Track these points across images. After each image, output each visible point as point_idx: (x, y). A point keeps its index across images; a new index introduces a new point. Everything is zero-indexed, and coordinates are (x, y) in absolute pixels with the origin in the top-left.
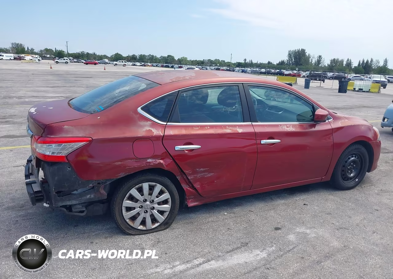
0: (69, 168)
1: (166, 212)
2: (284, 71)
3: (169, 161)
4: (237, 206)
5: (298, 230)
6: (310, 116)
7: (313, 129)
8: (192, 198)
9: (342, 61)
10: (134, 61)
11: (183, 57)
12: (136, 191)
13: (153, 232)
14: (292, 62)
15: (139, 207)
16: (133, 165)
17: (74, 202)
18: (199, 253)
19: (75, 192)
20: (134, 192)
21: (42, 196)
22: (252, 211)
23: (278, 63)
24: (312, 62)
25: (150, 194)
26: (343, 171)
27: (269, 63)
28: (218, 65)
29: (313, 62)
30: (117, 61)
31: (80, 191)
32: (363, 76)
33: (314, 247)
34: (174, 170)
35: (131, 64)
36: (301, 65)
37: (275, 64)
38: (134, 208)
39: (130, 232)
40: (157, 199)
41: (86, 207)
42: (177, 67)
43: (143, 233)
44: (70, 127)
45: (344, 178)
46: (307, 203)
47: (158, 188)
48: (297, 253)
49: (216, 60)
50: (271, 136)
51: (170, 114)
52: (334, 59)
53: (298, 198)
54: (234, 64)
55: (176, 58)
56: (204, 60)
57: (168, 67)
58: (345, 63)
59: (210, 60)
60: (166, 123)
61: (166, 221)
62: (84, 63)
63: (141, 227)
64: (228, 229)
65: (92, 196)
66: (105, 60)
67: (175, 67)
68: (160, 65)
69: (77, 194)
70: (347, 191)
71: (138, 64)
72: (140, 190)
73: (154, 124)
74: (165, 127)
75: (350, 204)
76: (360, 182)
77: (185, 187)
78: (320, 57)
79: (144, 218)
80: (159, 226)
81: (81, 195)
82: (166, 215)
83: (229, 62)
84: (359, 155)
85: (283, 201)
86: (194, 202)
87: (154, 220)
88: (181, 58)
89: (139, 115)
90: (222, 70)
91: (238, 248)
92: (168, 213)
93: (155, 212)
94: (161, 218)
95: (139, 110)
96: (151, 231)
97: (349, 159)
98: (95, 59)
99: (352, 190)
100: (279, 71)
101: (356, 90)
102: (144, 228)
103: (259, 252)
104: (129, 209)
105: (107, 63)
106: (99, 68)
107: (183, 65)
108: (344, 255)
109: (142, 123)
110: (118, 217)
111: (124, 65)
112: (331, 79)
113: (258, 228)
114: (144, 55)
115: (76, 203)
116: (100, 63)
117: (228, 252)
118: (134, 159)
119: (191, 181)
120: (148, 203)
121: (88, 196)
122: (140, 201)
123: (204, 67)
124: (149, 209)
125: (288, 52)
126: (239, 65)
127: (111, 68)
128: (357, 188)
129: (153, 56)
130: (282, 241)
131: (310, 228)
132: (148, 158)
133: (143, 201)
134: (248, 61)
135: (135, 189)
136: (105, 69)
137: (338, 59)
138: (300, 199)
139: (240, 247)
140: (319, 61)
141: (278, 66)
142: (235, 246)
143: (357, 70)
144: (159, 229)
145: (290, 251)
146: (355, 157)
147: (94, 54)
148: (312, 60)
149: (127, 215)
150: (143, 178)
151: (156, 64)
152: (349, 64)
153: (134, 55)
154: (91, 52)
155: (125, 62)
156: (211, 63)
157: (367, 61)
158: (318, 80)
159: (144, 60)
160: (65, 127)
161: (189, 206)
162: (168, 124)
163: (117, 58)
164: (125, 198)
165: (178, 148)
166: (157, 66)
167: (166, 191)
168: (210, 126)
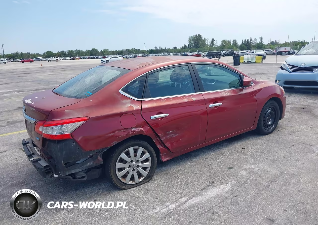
0: (74, 143)
1: (148, 168)
2: (188, 53)
3: (147, 128)
4: (195, 157)
5: (245, 167)
6: (238, 83)
7: (241, 93)
8: (165, 155)
9: (230, 42)
10: (64, 57)
11: (105, 49)
12: (125, 154)
13: (141, 185)
14: (192, 46)
15: (128, 167)
16: (122, 134)
17: (78, 170)
18: (181, 194)
19: (78, 162)
20: (123, 156)
21: (50, 169)
22: (208, 159)
23: (181, 47)
24: (207, 44)
25: (135, 156)
26: (264, 121)
27: (175, 48)
28: (135, 53)
29: (209, 44)
30: (49, 57)
31: (81, 161)
32: (248, 51)
33: (261, 177)
34: (150, 134)
35: (62, 59)
36: (199, 47)
37: (180, 48)
38: (124, 168)
39: (123, 187)
40: (141, 159)
41: (86, 173)
42: (101, 57)
43: (133, 186)
44: (70, 110)
45: (265, 126)
46: (244, 148)
47: (141, 150)
48: (251, 183)
49: (132, 49)
50: (215, 100)
51: (143, 92)
52: (224, 41)
53: (237, 145)
54: (147, 51)
55: (99, 51)
56: (122, 50)
57: (94, 58)
58: (232, 43)
59: (127, 49)
60: (141, 100)
61: (149, 175)
62: (21, 62)
63: (131, 182)
64: (196, 173)
65: (91, 163)
66: (39, 57)
67: (99, 57)
68: (87, 57)
69: (80, 163)
70: (268, 135)
71: (68, 58)
72: (128, 154)
73: (133, 101)
74: (141, 102)
75: (274, 144)
76: (276, 128)
77: (159, 147)
78: (213, 39)
79: (133, 175)
80: (144, 179)
81: (83, 163)
82: (148, 170)
83: (143, 50)
84: (273, 108)
85: (226, 149)
86: (167, 157)
87: (140, 175)
88: (103, 50)
89: (121, 95)
90: (139, 57)
91: (208, 186)
92: (149, 168)
93: (140, 169)
94: (145, 173)
95: (120, 91)
96: (139, 184)
97: (267, 111)
98: (29, 58)
99: (271, 134)
100: (183, 53)
101: (246, 62)
102: (133, 183)
103: (224, 186)
104: (120, 170)
105: (41, 60)
106: (35, 65)
107: (106, 55)
108: (283, 178)
109: (124, 101)
110: (114, 177)
111: (57, 60)
112: (224, 56)
113: (217, 170)
114: (72, 51)
115: (79, 171)
116: (34, 61)
117: (202, 190)
118: (122, 130)
119: (164, 142)
120: (134, 163)
121: (88, 164)
122: (128, 162)
123: (123, 56)
124: (136, 167)
125: (189, 38)
126: (151, 52)
127: (45, 64)
128: (274, 132)
129: (79, 51)
130: (238, 176)
131: (253, 164)
132: (133, 128)
133: (131, 162)
134: (158, 48)
135: (124, 153)
136: (41, 65)
137: (226, 40)
138: (238, 146)
139: (209, 185)
140: (213, 43)
141: (182, 50)
142: (206, 185)
143: (242, 48)
144: (145, 182)
145: (245, 182)
146: (271, 109)
147: (28, 53)
148: (207, 43)
149: (120, 174)
150: (129, 144)
151: (83, 57)
152: (235, 44)
153: (63, 51)
154: (24, 52)
155: (57, 58)
156: (129, 52)
157: (248, 40)
158: (215, 57)
159: (73, 55)
160: (66, 111)
161: (163, 161)
162: (143, 99)
163: (49, 55)
164: (117, 162)
165: (153, 117)
166: (84, 58)
167: (147, 152)
168: (173, 98)
